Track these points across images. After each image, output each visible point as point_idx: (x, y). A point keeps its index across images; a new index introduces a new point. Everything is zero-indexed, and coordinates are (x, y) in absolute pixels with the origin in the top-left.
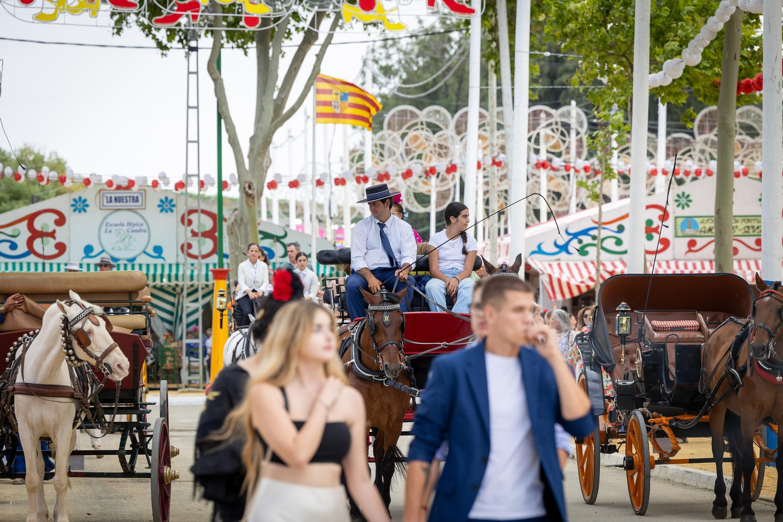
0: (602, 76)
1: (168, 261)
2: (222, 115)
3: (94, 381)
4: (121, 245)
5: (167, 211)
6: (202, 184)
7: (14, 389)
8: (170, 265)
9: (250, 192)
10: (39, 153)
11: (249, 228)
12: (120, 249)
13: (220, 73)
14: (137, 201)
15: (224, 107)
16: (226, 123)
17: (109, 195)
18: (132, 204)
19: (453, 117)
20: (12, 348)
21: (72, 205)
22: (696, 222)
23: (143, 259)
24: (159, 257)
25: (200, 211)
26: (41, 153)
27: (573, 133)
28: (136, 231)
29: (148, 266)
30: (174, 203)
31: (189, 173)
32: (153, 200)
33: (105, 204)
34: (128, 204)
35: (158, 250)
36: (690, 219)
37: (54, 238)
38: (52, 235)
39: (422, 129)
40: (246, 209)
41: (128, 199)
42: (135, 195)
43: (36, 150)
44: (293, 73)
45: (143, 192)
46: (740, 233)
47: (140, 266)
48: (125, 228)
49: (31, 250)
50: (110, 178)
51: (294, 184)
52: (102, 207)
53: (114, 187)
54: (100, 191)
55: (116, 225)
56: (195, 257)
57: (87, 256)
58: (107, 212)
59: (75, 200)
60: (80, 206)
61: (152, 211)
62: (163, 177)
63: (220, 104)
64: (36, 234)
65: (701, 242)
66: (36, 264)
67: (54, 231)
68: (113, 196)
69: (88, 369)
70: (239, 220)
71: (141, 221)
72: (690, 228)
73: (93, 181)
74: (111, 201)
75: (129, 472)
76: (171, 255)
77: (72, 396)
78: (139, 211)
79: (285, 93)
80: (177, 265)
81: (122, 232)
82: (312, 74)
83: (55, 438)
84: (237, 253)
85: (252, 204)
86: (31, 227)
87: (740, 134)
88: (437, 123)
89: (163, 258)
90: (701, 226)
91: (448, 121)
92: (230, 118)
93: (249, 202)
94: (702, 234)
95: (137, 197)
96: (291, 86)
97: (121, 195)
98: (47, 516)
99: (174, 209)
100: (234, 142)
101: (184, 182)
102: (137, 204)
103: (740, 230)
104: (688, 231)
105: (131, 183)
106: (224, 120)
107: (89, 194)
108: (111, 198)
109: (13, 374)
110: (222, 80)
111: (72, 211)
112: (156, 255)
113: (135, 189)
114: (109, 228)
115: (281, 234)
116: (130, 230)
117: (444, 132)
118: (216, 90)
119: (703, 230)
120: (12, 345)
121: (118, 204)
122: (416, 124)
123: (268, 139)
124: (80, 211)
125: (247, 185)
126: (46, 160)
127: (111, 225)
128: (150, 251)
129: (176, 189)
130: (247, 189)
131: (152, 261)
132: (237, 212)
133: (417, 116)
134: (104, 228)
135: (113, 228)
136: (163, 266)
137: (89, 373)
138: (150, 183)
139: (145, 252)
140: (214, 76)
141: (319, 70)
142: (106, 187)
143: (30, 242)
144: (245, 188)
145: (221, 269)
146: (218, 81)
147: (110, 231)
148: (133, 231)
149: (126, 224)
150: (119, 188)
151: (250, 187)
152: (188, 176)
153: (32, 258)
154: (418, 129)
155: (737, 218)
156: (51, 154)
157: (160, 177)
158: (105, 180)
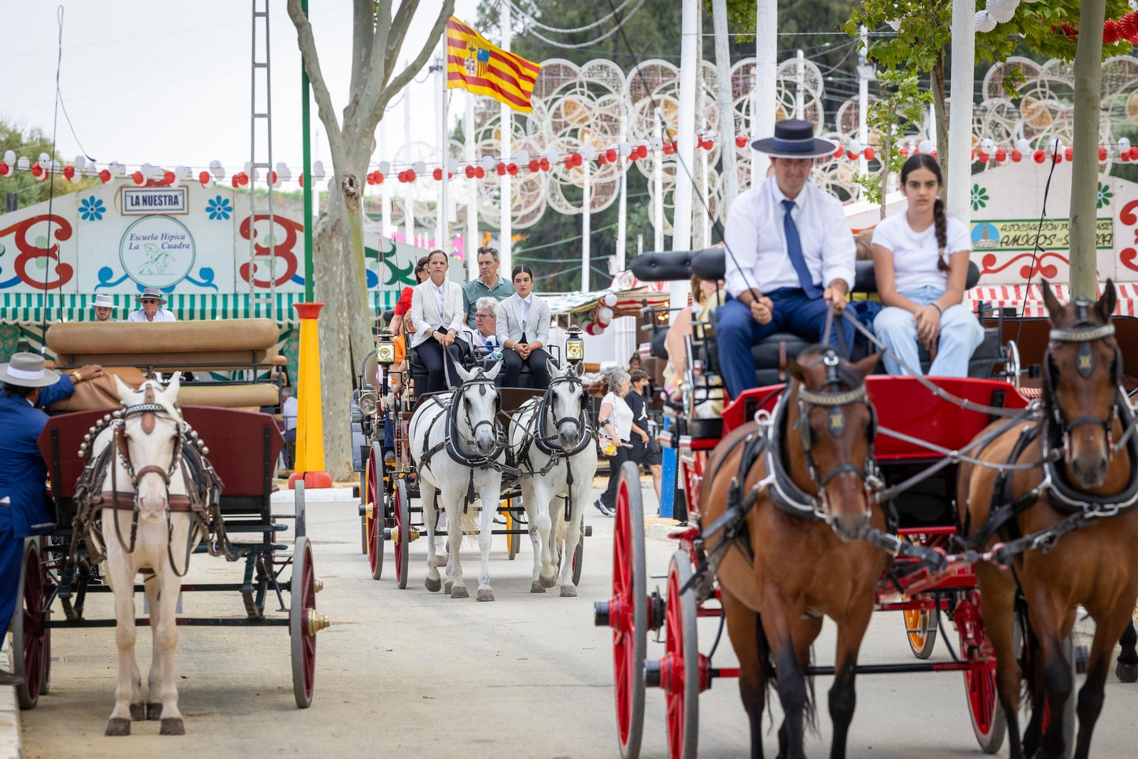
0: (890, 19)
1: (222, 291)
2: (310, 76)
3: (214, 484)
4: (153, 268)
5: (219, 218)
6: (273, 178)
7: (102, 501)
8: (225, 296)
9: (352, 190)
10: (14, 131)
11: (351, 243)
12: (152, 273)
13: (307, 16)
14: (176, 203)
15: (312, 65)
16: (315, 90)
17: (134, 195)
18: (168, 207)
19: (626, 75)
20: (87, 436)
21: (81, 210)
22: (995, 230)
23: (186, 288)
24: (209, 284)
25: (272, 218)
26: (19, 131)
27: (800, 98)
28: (175, 247)
29: (192, 297)
30: (230, 205)
31: (256, 162)
32: (200, 199)
33: (129, 207)
34: (163, 207)
35: (207, 274)
36: (986, 224)
37: (55, 257)
38: (51, 252)
39: (583, 94)
40: (345, 215)
41: (163, 199)
42: (173, 194)
43: (10, 127)
44: (407, 14)
45: (185, 189)
46: (1059, 245)
47: (181, 297)
48: (159, 242)
49: (21, 276)
50: (139, 169)
51: (407, 177)
52: (124, 212)
53: (145, 183)
54: (122, 188)
55: (145, 238)
56: (266, 285)
57: (104, 284)
58: (134, 218)
59: (84, 202)
60: (93, 209)
61: (197, 218)
62: (217, 167)
63: (307, 61)
64: (27, 252)
65: (1002, 258)
66: (29, 296)
67: (55, 248)
68: (141, 195)
69: (207, 466)
70: (329, 229)
71: (182, 232)
72: (985, 237)
73: (114, 173)
74: (138, 203)
75: (255, 619)
76: (226, 281)
77: (188, 509)
78: (179, 217)
79: (395, 43)
80: (236, 295)
81: (152, 247)
82: (441, 16)
83: (160, 569)
84: (326, 278)
85: (355, 208)
86: (20, 242)
87: (1051, 97)
88: (604, 84)
89: (216, 287)
90: (1002, 235)
91: (620, 82)
92: (322, 82)
93: (351, 205)
94: (1004, 246)
95: (176, 197)
96: (404, 34)
97: (153, 194)
98: (140, 684)
99: (230, 214)
100: (326, 115)
101: (248, 174)
102: (175, 207)
103: (1061, 240)
104: (984, 243)
105: (170, 177)
106: (313, 84)
107: (106, 193)
108: (137, 197)
109: (97, 476)
110: (310, 25)
111: (80, 219)
112: (204, 281)
113: (174, 185)
114: (135, 243)
115: (388, 249)
116: (165, 246)
117: (613, 96)
118: (300, 40)
119: (1005, 240)
120: (88, 432)
121: (148, 207)
122: (573, 86)
123: (378, 112)
124: (92, 219)
125: (347, 180)
126: (24, 141)
127: (138, 238)
128: (195, 275)
129: (235, 184)
130: (348, 185)
131: (199, 291)
132: (326, 219)
133: (575, 75)
134: (127, 242)
135: (141, 243)
136: (214, 297)
137: (208, 471)
138: (196, 176)
139: (187, 277)
140: (298, 19)
141: (453, 11)
142: (132, 183)
143: (20, 264)
144: (344, 184)
145: (309, 303)
146: (304, 28)
147: (137, 248)
148: (170, 247)
149: (160, 237)
150: (151, 183)
151: (351, 184)
152: (254, 166)
153: (23, 287)
154: (575, 93)
155: (1054, 223)
156: (32, 132)
157: (211, 168)
158: (130, 171)
